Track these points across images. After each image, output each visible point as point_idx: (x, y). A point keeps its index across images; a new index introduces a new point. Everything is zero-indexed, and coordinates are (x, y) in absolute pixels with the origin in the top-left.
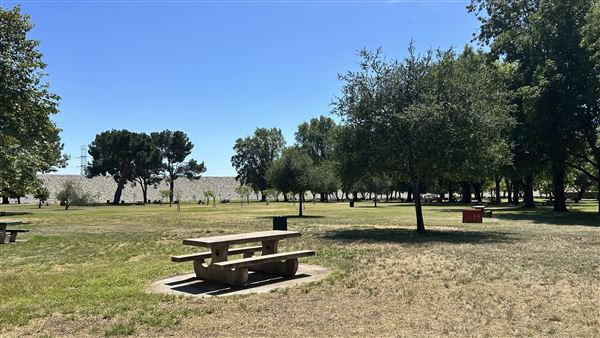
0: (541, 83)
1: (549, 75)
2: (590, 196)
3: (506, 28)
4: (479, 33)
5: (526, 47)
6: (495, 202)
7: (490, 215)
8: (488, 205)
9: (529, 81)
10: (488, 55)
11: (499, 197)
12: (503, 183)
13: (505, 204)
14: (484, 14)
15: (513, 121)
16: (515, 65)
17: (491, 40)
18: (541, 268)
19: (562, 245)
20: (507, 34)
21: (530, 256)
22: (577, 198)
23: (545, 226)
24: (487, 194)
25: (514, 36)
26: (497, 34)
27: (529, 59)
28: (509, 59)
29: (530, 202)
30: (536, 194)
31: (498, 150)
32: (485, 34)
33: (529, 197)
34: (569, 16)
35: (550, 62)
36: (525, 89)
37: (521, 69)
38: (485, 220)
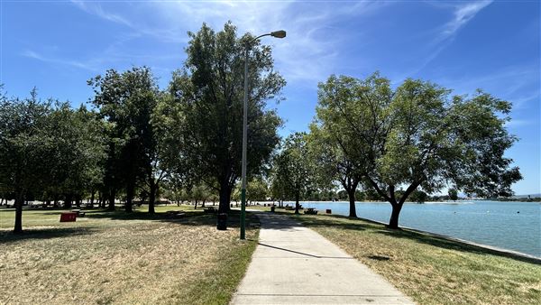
0: (127, 138)
1: (132, 134)
2: (146, 203)
3: (111, 102)
4: (94, 99)
5: (121, 116)
6: (90, 207)
7: (83, 216)
8: (84, 209)
9: (120, 135)
10: (97, 114)
11: (92, 203)
12: (97, 195)
13: (96, 208)
14: (99, 89)
15: (106, 156)
16: (114, 124)
17: (101, 106)
18: (107, 248)
19: (123, 232)
20: (111, 106)
21: (102, 241)
22: (139, 204)
23: (118, 221)
24: (85, 202)
25: (115, 108)
26: (105, 103)
27: (122, 123)
28: (110, 120)
29: (112, 207)
30: (116, 201)
31: (95, 174)
32: (97, 101)
33: (112, 203)
34: (146, 107)
35: (133, 128)
36: (117, 139)
37: (116, 128)
38: (78, 219)
